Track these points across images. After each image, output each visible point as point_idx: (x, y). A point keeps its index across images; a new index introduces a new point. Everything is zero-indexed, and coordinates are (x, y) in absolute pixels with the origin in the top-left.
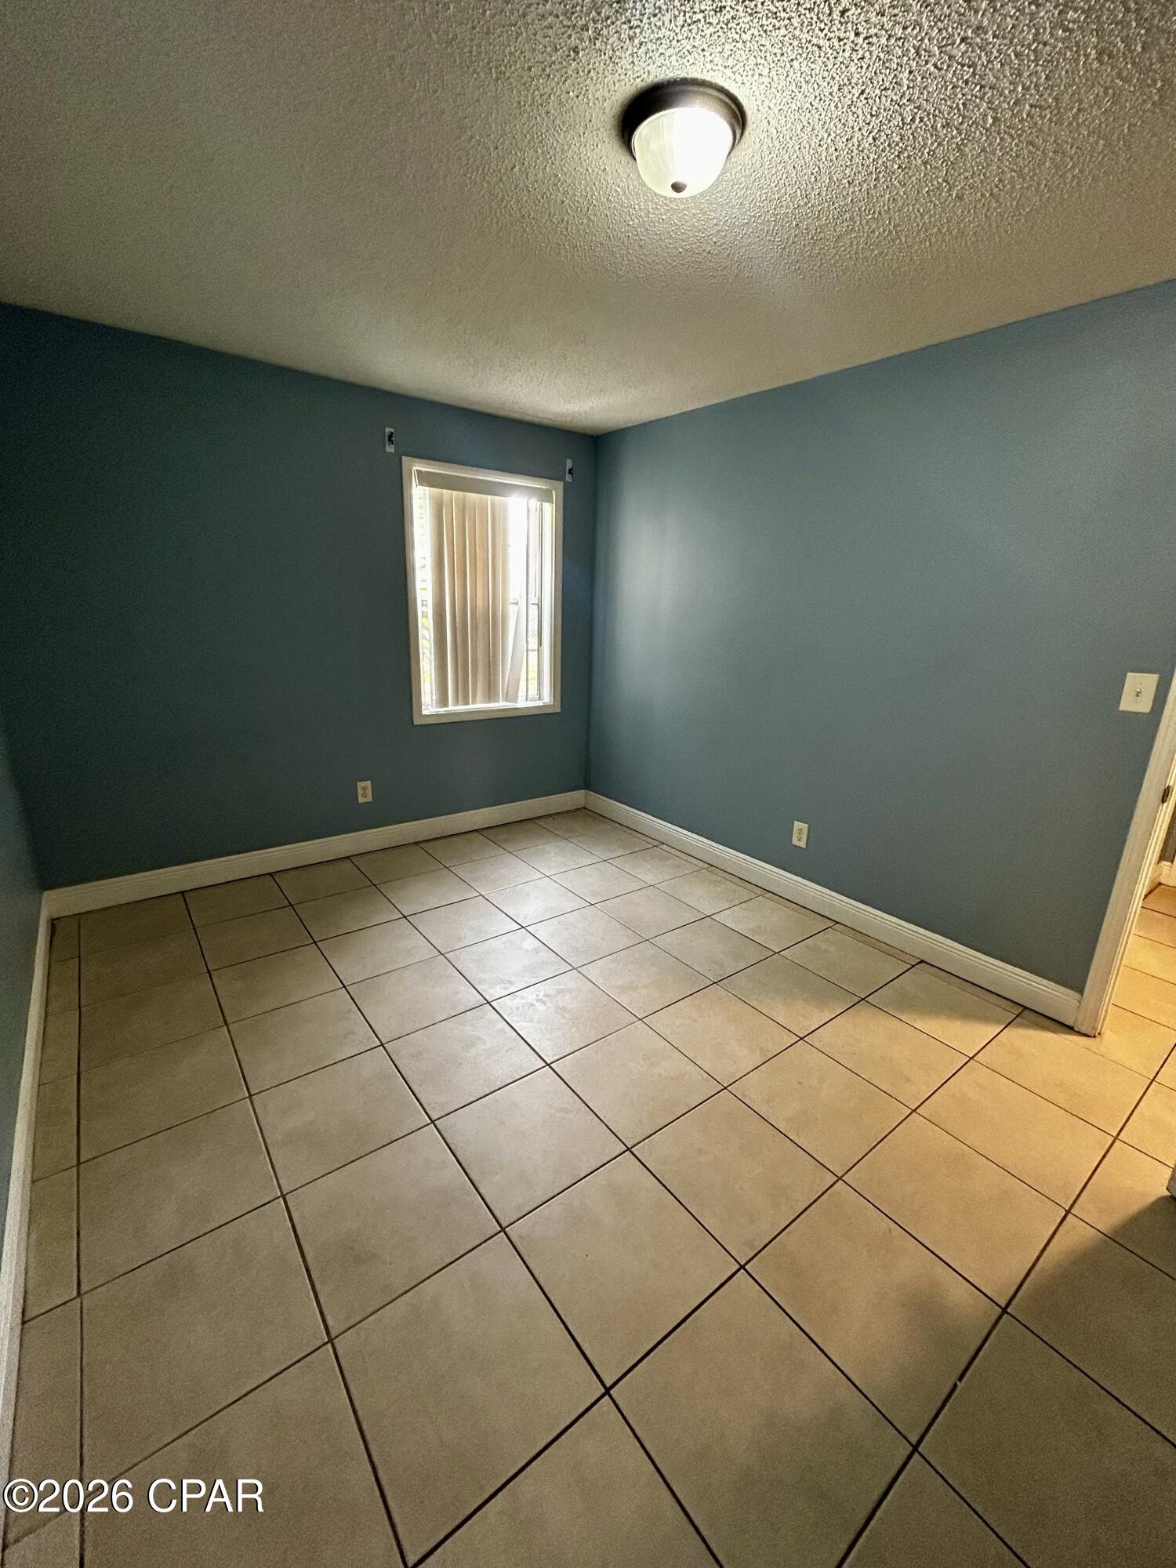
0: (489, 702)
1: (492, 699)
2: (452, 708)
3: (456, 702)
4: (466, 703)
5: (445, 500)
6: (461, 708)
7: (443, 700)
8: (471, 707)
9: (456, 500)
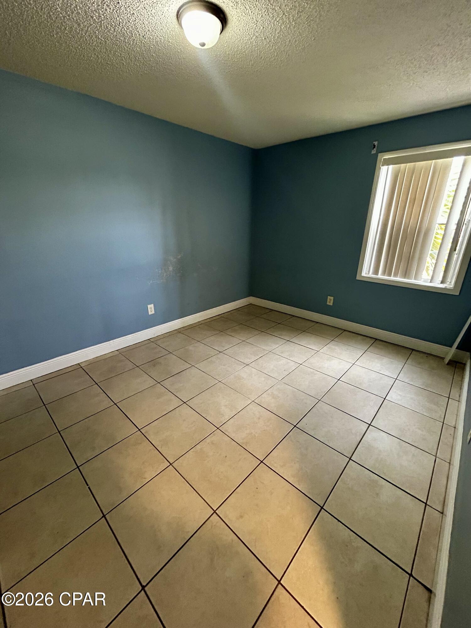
0: (405, 278)
1: (406, 277)
2: (380, 276)
3: (384, 273)
4: (390, 275)
5: (401, 170)
6: (386, 277)
7: (376, 272)
8: (392, 278)
9: (408, 168)
